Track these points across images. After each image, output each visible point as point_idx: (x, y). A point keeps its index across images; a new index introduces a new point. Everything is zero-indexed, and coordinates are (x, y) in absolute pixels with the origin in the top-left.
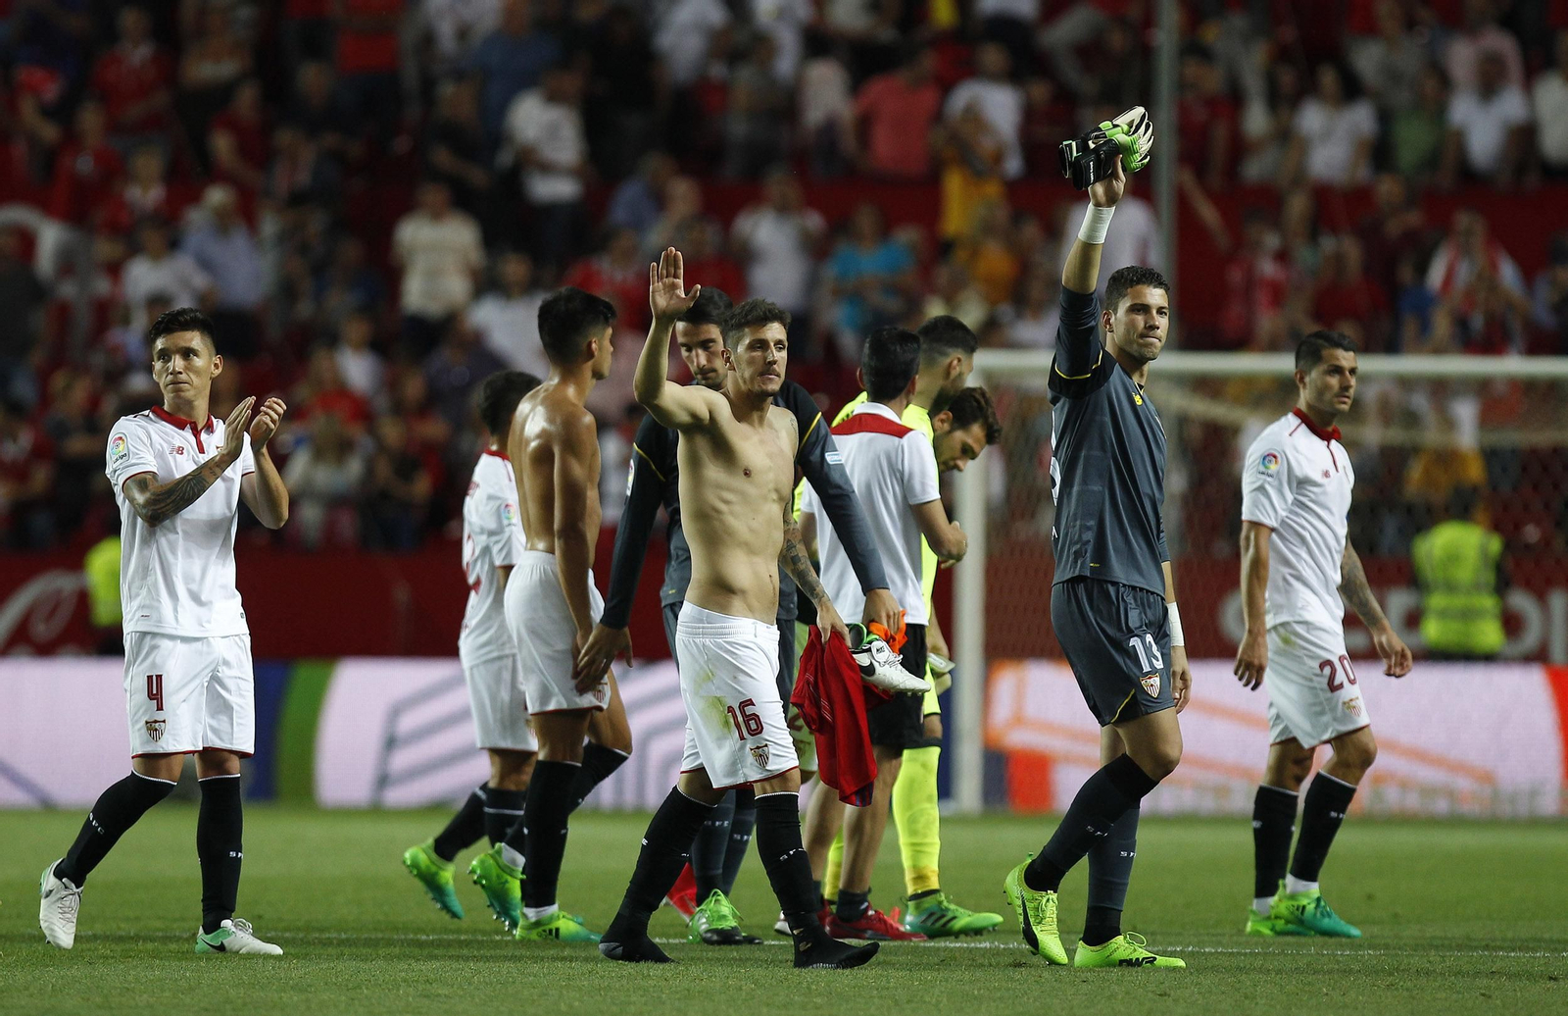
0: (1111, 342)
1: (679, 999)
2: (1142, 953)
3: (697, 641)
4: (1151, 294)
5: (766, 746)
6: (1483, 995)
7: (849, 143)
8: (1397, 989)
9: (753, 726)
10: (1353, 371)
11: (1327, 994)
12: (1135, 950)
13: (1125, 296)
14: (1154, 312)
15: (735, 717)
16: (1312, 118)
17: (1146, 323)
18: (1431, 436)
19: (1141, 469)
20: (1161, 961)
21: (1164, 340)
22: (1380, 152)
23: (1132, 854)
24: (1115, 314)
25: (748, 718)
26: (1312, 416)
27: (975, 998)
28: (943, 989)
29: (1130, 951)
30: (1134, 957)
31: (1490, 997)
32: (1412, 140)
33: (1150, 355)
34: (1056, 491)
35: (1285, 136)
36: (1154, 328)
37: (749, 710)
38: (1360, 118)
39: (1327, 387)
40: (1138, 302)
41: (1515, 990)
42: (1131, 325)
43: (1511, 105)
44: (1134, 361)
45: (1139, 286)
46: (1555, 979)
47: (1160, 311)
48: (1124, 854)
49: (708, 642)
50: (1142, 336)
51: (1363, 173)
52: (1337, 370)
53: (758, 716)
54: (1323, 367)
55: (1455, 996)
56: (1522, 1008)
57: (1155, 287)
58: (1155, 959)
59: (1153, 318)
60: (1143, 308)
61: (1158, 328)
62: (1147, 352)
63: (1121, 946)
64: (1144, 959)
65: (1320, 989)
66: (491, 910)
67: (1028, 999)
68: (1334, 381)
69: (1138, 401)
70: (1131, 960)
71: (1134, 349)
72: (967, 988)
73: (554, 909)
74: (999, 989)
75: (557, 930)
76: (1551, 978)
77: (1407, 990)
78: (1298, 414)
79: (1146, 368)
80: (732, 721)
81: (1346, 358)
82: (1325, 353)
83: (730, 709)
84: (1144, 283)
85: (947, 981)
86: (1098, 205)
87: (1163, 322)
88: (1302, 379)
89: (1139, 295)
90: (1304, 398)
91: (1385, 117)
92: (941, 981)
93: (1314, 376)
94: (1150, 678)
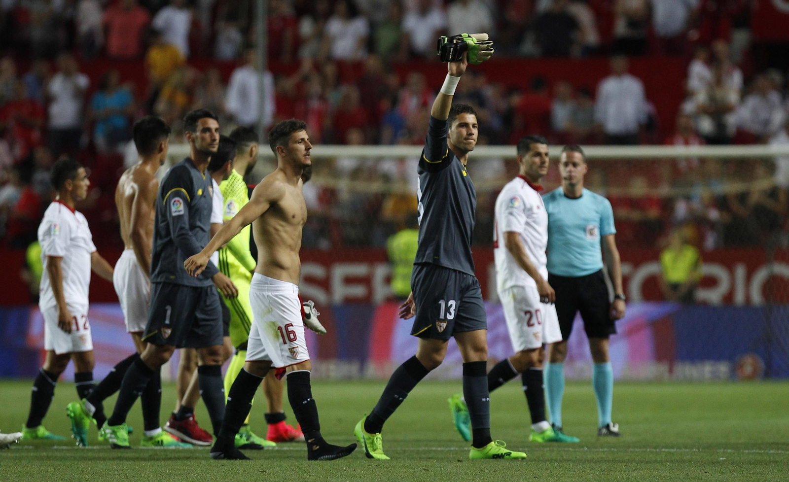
0: (450, 142)
1: (16, 477)
2: (504, 451)
3: (264, 293)
4: (469, 118)
5: (298, 347)
6: (424, 470)
7: (99, 40)
8: (381, 467)
9: (292, 336)
10: (546, 154)
11: (346, 470)
12: (500, 449)
13: (455, 119)
14: (471, 126)
15: (282, 332)
16: (335, 26)
17: (467, 132)
18: (397, 188)
19: (466, 209)
20: (514, 454)
21: (476, 140)
22: (370, 43)
23: (488, 399)
24: (451, 129)
25: (288, 333)
26: (528, 178)
27: (167, 475)
28: (151, 470)
29: (497, 450)
30: (500, 453)
31: (428, 471)
32: (386, 38)
33: (470, 149)
34: (420, 219)
35: (321, 35)
36: (471, 134)
37: (290, 329)
38: (359, 27)
39: (534, 163)
40: (463, 122)
41: (440, 467)
42: (459, 135)
43: (435, 19)
44: (462, 151)
45: (463, 114)
46: (461, 461)
47: (474, 126)
48: (484, 400)
49: (270, 294)
50: (466, 139)
51: (361, 54)
52: (539, 154)
53: (294, 332)
54: (531, 153)
55: (410, 470)
56: (444, 476)
57: (470, 114)
58: (511, 453)
59: (471, 130)
60: (465, 125)
61: (473, 135)
62: (469, 147)
63: (493, 447)
64: (505, 453)
65: (342, 467)
66: (72, 432)
67: (194, 474)
68: (537, 160)
69: (465, 174)
70: (499, 454)
71: (462, 146)
72: (163, 469)
73: (159, 431)
74: (179, 470)
75: (162, 441)
76: (458, 461)
77: (386, 467)
78: (522, 177)
79: (467, 155)
80: (280, 334)
81: (543, 148)
82: (532, 146)
83: (280, 328)
84: (465, 112)
85: (153, 466)
86: (452, 75)
87: (475, 131)
88: (521, 161)
89: (463, 118)
90: (523, 170)
91: (373, 26)
92: (150, 466)
93: (527, 158)
94: (441, 322)
